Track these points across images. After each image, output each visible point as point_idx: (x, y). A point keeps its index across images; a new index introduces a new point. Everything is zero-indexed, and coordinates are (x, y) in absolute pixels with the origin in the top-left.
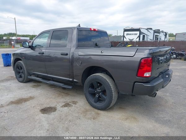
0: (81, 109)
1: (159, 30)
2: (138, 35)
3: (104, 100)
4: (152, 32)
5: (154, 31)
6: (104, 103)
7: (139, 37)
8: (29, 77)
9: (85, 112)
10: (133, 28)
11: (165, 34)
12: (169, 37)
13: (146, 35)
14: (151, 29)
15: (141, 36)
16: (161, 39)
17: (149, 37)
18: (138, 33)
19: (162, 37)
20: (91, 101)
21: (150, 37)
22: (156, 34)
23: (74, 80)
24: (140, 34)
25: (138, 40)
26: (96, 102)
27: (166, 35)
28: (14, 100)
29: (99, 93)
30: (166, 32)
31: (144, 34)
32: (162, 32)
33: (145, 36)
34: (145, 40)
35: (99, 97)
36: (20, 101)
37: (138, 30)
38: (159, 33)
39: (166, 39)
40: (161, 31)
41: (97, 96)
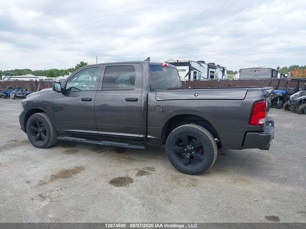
0: (166, 176)
1: (214, 64)
2: (187, 71)
3: (200, 160)
4: (206, 66)
5: (208, 65)
6: (201, 165)
7: (189, 74)
8: (59, 138)
9: (175, 179)
10: (179, 61)
11: (222, 69)
12: (227, 74)
13: (198, 72)
14: (203, 62)
15: (192, 73)
16: (217, 77)
17: (202, 75)
18: (187, 68)
19: (219, 75)
20: (179, 163)
21: (204, 74)
22: (210, 70)
23: (148, 136)
24: (190, 70)
25: (187, 78)
26: (186, 165)
27: (223, 71)
28: (55, 174)
29: (190, 152)
30: (223, 66)
31: (195, 71)
32: (219, 66)
33: (196, 72)
34: (197, 78)
35: (192, 157)
36: (65, 174)
37: (187, 64)
38: (215, 69)
39: (224, 77)
40: (216, 65)
41: (188, 156)
